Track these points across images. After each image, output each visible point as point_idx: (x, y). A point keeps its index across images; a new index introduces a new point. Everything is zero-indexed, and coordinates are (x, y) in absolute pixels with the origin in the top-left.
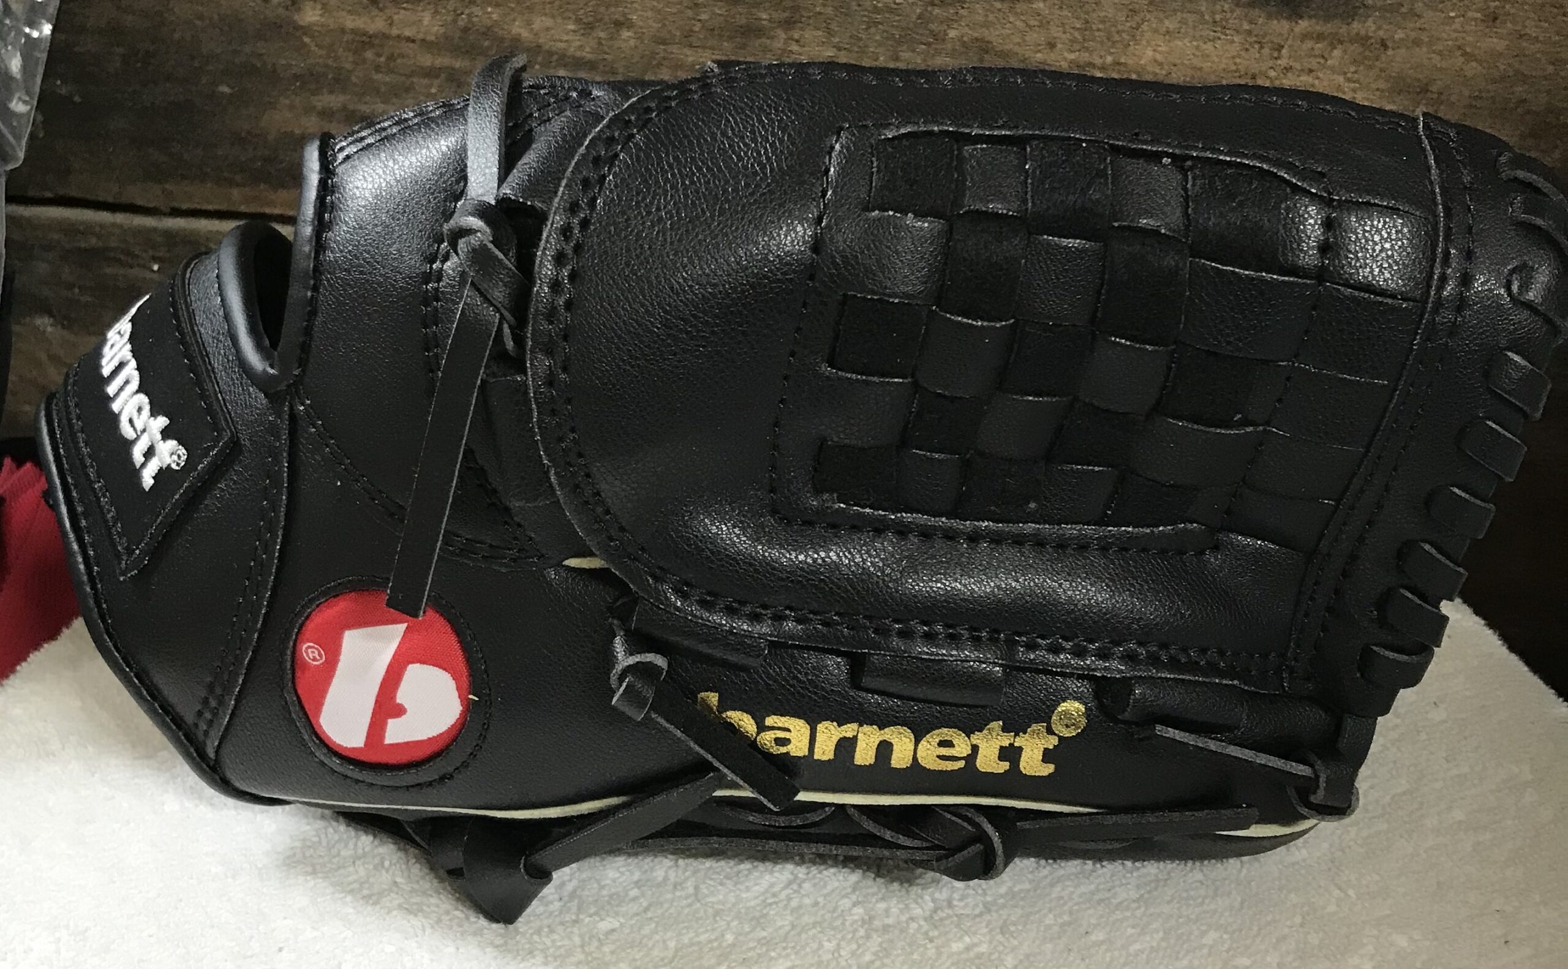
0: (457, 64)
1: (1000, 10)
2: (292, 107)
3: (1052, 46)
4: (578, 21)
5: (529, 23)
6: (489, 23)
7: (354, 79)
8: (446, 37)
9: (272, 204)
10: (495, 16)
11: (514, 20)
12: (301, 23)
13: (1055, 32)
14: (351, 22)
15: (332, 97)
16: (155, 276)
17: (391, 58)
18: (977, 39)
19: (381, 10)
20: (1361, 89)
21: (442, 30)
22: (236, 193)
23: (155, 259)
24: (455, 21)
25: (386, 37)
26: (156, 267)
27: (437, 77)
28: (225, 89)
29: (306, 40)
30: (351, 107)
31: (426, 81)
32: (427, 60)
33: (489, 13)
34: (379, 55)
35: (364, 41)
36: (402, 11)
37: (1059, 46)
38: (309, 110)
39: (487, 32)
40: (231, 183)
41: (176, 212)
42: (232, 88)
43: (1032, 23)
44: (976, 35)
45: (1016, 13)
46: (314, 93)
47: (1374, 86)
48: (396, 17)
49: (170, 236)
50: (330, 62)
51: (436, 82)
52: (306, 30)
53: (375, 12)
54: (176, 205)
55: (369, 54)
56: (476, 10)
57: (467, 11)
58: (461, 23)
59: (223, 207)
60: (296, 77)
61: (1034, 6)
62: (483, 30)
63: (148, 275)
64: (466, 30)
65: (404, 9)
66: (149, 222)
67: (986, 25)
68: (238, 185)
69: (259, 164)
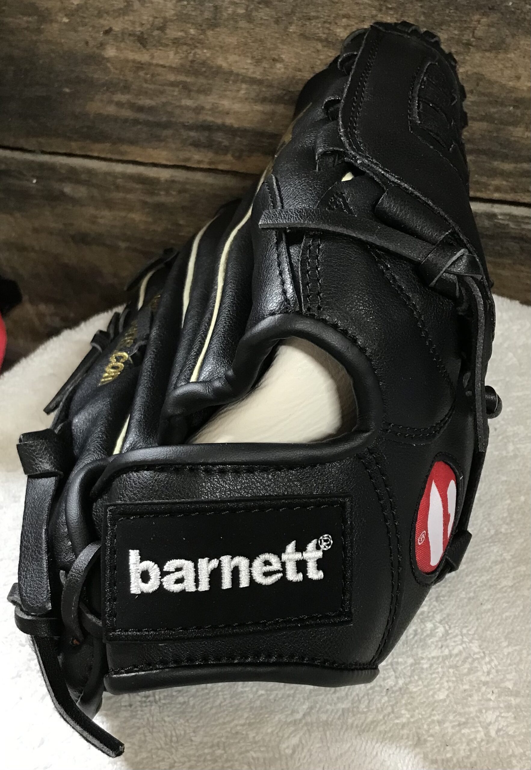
0: (188, 80)
1: (489, 58)
2: (102, 101)
3: (518, 78)
4: (253, 58)
5: (226, 59)
6: (204, 58)
7: (134, 87)
8: (182, 65)
9: (91, 150)
10: (208, 55)
11: (218, 57)
12: (106, 56)
13: (521, 71)
14: (131, 56)
15: (123, 96)
16: (34, 186)
17: (153, 75)
18: (476, 73)
19: (148, 50)
21: (180, 61)
22: (73, 144)
23: (34, 177)
24: (187, 57)
25: (150, 64)
26: (35, 181)
27: (178, 86)
28: (67, 90)
29: (109, 65)
30: (133, 101)
31: (171, 88)
32: (172, 77)
33: (205, 53)
34: (147, 74)
35: (139, 66)
36: (159, 51)
37: (522, 78)
38: (110, 102)
39: (204, 63)
40: (70, 139)
41: (44, 152)
42: (71, 89)
43: (508, 65)
44: (475, 71)
45: (498, 60)
46: (113, 93)
48: (155, 54)
49: (42, 166)
50: (121, 77)
51: (177, 89)
52: (108, 60)
53: (144, 51)
54: (44, 149)
55: (141, 73)
56: (199, 51)
57: (193, 52)
58: (190, 58)
59: (68, 151)
60: (103, 85)
61: (509, 56)
62: (201, 62)
63: (31, 185)
64: (192, 62)
65: (160, 50)
66: (30, 157)
67: (480, 66)
68: (76, 140)
69: (85, 130)
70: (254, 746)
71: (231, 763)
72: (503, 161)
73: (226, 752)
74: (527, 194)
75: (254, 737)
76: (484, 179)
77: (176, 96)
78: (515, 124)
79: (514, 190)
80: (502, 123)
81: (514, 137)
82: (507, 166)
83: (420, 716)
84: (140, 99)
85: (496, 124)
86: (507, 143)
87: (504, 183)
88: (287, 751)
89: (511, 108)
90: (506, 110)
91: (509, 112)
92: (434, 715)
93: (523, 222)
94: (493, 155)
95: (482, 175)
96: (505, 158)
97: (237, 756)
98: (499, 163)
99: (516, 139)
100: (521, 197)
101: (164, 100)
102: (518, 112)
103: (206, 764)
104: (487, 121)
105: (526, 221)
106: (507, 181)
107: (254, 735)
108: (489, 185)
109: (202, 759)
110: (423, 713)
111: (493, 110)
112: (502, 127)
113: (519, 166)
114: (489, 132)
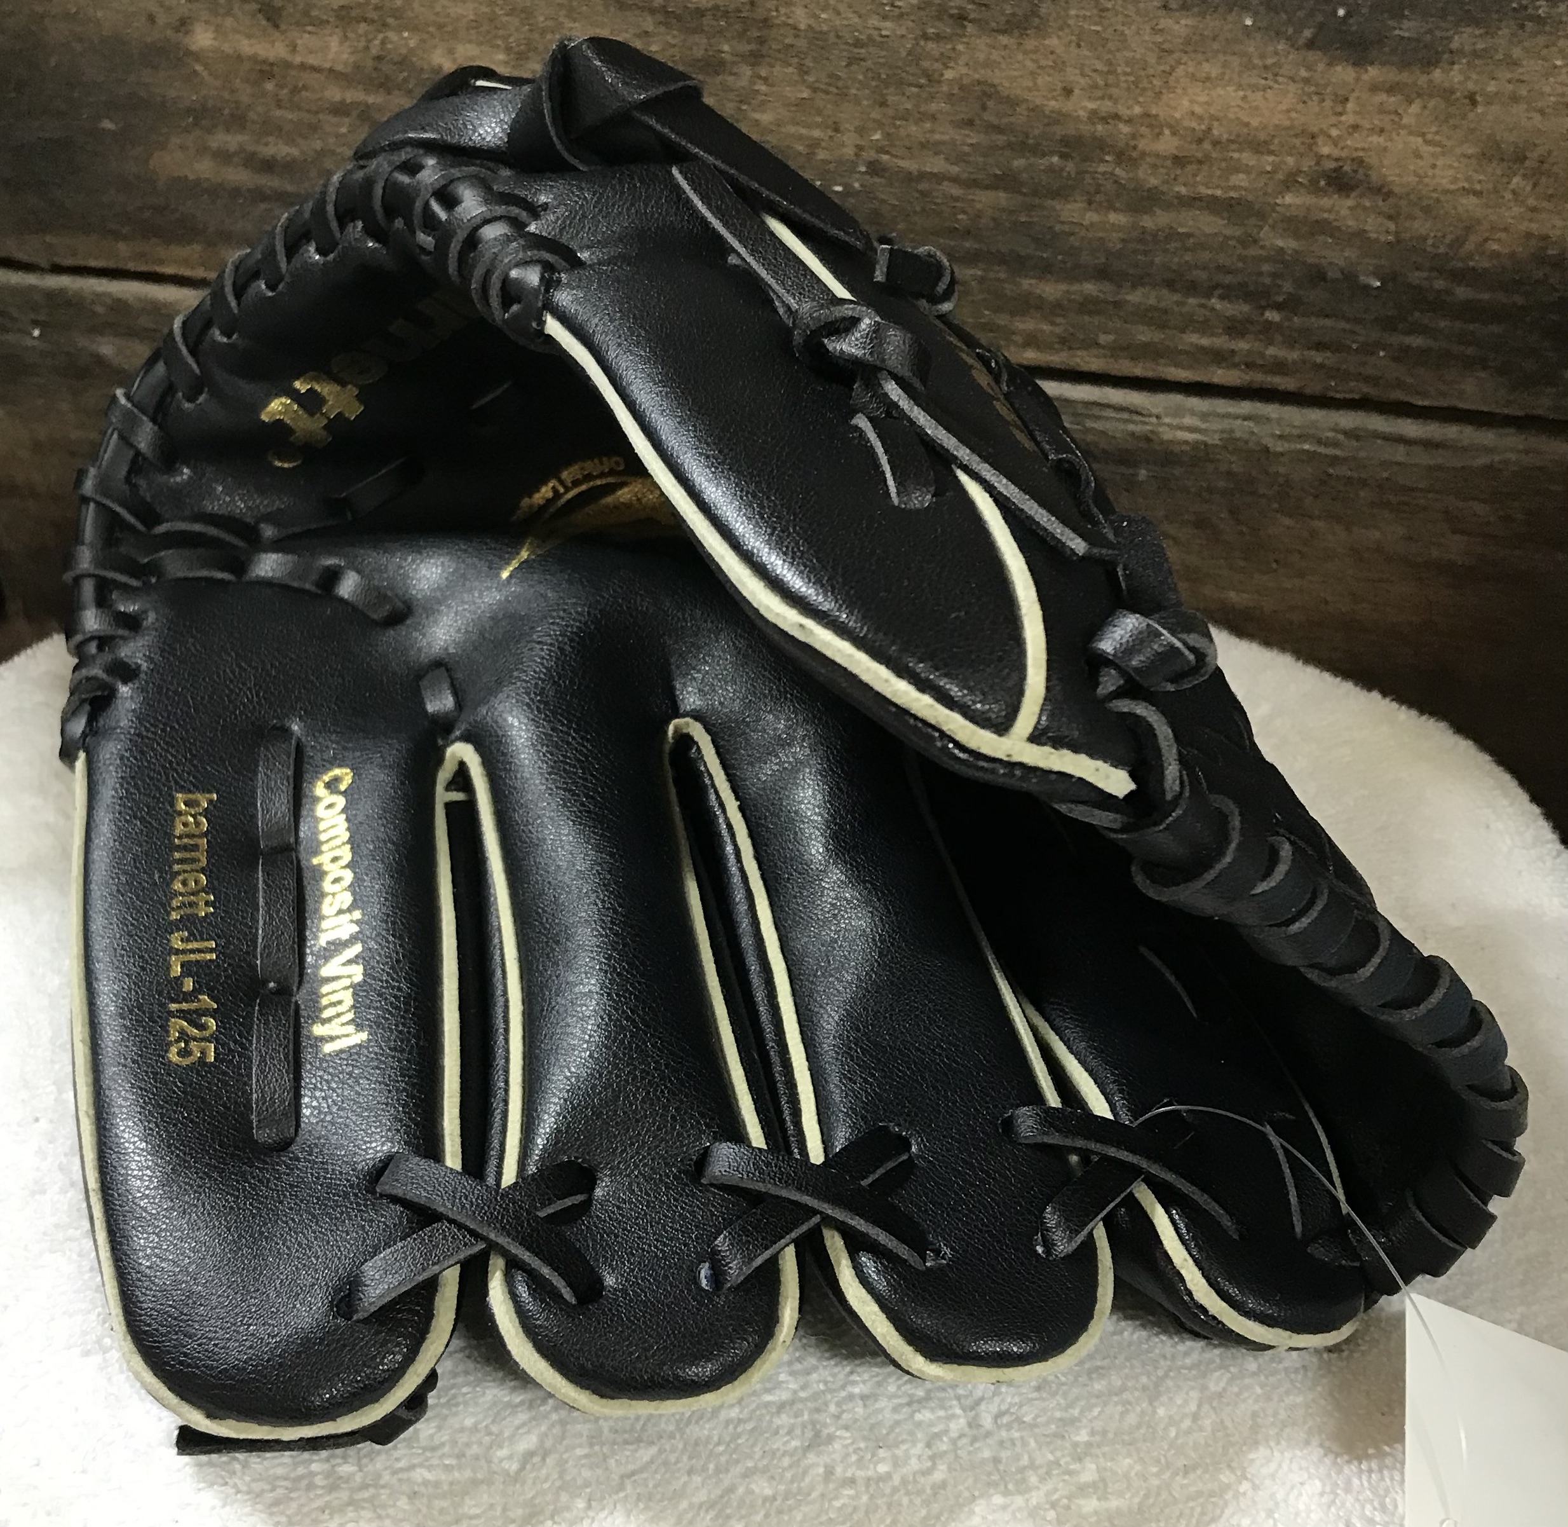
0: (371, 100)
1: (1006, 47)
2: (182, 147)
3: (1068, 92)
4: (508, 50)
5: (451, 52)
6: (404, 51)
7: (252, 115)
8: (357, 67)
9: (161, 262)
10: (412, 43)
11: (435, 47)
12: (194, 48)
13: (1072, 75)
14: (247, 47)
15: (229, 138)
16: (36, 343)
17: (295, 91)
18: (979, 83)
19: (283, 32)
20: (1443, 154)
21: (352, 59)
22: (122, 247)
23: (36, 323)
24: (367, 48)
25: (288, 65)
26: (36, 333)
27: (348, 114)
28: (107, 125)
29: (199, 68)
30: (251, 148)
31: (334, 120)
32: (334, 93)
33: (406, 38)
34: (281, 86)
35: (265, 70)
36: (307, 36)
37: (1077, 91)
38: (202, 150)
39: (403, 62)
40: (116, 235)
41: (58, 269)
42: (116, 124)
43: (1043, 63)
44: (977, 76)
45: (1025, 53)
46: (209, 131)
47: (1458, 151)
48: (299, 42)
49: (54, 298)
50: (226, 95)
51: (346, 120)
52: (197, 56)
53: (277, 34)
54: (58, 260)
55: (269, 86)
56: (392, 36)
57: (381, 36)
58: (374, 51)
59: (111, 264)
60: (189, 111)
61: (1047, 42)
62: (397, 59)
63: (29, 343)
64: (379, 58)
65: (310, 33)
66: (31, 279)
67: (988, 64)
68: (125, 238)
69: (147, 214)
70: (428, 1454)
71: (372, 1491)
72: (1040, 278)
73: (361, 1470)
74: (1094, 351)
75: (432, 1436)
76: (1002, 320)
77: (344, 135)
78: (1062, 193)
79: (1066, 342)
80: (1035, 193)
81: (1063, 223)
82: (1051, 290)
83: (822, 1386)
84: (266, 144)
85: (1025, 195)
86: (1048, 237)
87: (1046, 327)
88: (506, 1465)
89: (1055, 159)
90: (1043, 162)
91: (1051, 169)
92: (854, 1383)
93: (1089, 417)
94: (1018, 264)
95: (998, 310)
96: (1046, 270)
97: (386, 1477)
98: (1033, 281)
99: (1066, 228)
100: (1082, 358)
101: (318, 145)
102: (1070, 167)
103: (312, 1495)
104: (1005, 190)
105: (1096, 411)
106: (1053, 323)
107: (432, 1431)
108: (1014, 333)
109: (304, 1483)
110: (830, 1379)
111: (1019, 163)
112: (1037, 201)
113: (1076, 287)
114: (1012, 212)
